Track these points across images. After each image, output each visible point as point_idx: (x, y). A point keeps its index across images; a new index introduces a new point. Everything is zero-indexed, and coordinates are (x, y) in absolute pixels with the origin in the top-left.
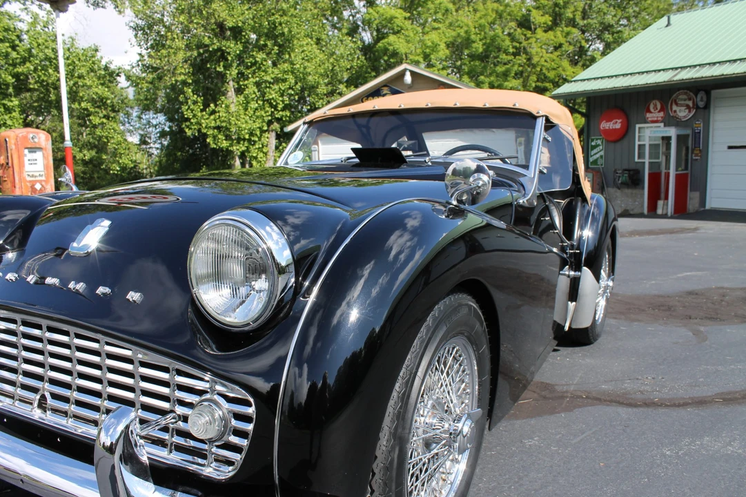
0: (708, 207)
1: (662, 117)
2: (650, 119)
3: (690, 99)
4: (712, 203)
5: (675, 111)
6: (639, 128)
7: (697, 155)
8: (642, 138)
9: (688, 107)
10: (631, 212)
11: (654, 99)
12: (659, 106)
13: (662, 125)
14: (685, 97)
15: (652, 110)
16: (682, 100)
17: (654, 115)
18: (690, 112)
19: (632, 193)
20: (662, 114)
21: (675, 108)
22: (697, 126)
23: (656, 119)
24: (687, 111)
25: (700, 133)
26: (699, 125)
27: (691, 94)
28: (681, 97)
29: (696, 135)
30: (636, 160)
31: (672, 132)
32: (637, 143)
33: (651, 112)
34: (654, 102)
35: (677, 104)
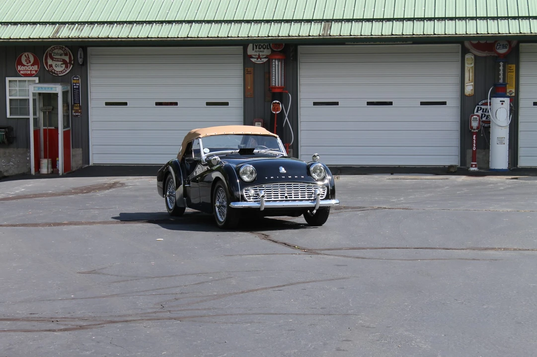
0: (91, 164)
1: (36, 71)
2: (22, 72)
3: (66, 55)
4: (95, 159)
5: (51, 66)
6: (10, 81)
7: (77, 111)
8: (13, 93)
9: (64, 62)
10: (6, 174)
11: (25, 52)
12: (32, 60)
13: (37, 79)
14: (61, 51)
15: (24, 61)
16: (57, 54)
17: (27, 68)
18: (67, 67)
19: (5, 153)
20: (36, 68)
21: (50, 62)
22: (75, 81)
23: (29, 72)
24: (64, 66)
25: (79, 89)
26: (77, 81)
27: (67, 49)
28: (56, 51)
29: (75, 91)
30: (8, 116)
31: (57, 89)
32: (8, 98)
33: (24, 65)
34: (26, 54)
35: (52, 59)
